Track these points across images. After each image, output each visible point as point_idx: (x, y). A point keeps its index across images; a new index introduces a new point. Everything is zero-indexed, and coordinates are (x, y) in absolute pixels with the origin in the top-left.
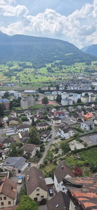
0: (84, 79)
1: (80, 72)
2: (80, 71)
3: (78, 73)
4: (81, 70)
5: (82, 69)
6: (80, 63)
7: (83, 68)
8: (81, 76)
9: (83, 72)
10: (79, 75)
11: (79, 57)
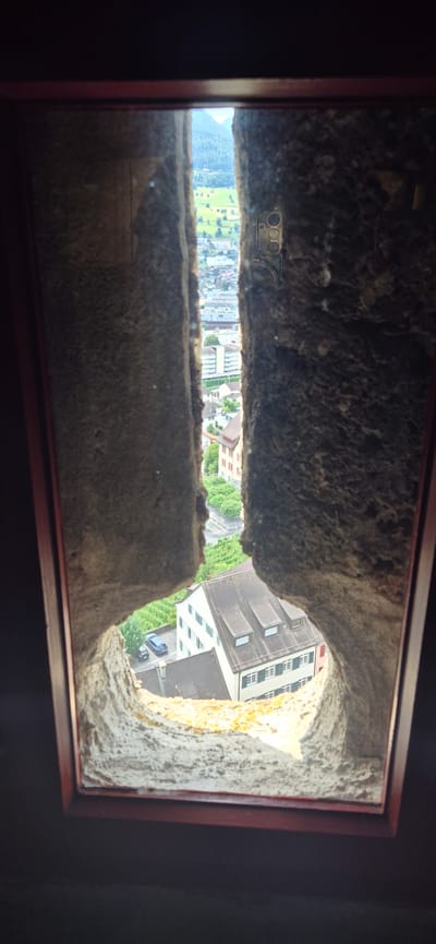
0: (230, 266)
1: (219, 234)
2: (216, 229)
3: (210, 237)
4: (223, 222)
5: (225, 218)
6: (218, 191)
7: (229, 216)
8: (221, 254)
9: (230, 233)
10: (212, 246)
11: (212, 161)
